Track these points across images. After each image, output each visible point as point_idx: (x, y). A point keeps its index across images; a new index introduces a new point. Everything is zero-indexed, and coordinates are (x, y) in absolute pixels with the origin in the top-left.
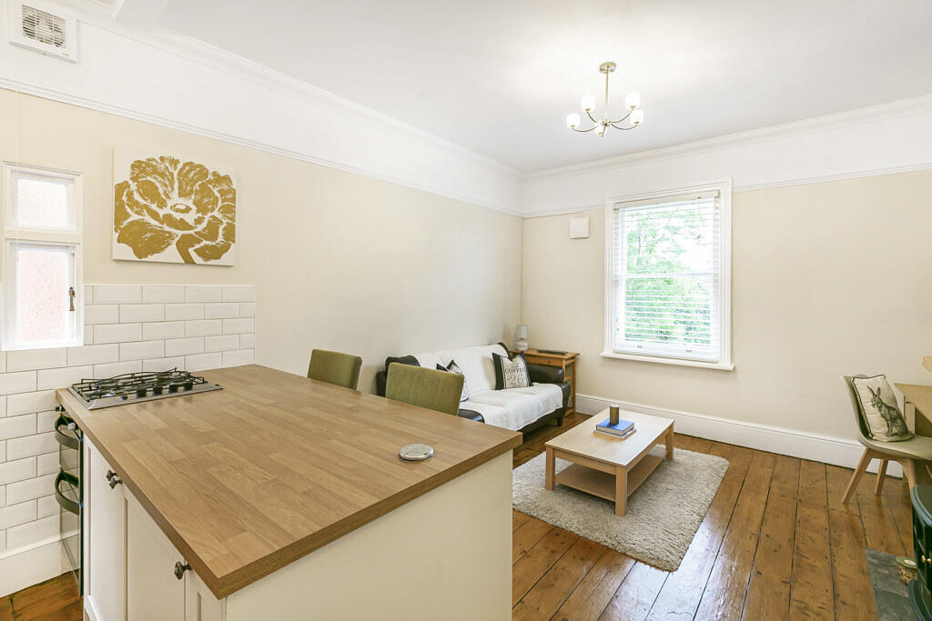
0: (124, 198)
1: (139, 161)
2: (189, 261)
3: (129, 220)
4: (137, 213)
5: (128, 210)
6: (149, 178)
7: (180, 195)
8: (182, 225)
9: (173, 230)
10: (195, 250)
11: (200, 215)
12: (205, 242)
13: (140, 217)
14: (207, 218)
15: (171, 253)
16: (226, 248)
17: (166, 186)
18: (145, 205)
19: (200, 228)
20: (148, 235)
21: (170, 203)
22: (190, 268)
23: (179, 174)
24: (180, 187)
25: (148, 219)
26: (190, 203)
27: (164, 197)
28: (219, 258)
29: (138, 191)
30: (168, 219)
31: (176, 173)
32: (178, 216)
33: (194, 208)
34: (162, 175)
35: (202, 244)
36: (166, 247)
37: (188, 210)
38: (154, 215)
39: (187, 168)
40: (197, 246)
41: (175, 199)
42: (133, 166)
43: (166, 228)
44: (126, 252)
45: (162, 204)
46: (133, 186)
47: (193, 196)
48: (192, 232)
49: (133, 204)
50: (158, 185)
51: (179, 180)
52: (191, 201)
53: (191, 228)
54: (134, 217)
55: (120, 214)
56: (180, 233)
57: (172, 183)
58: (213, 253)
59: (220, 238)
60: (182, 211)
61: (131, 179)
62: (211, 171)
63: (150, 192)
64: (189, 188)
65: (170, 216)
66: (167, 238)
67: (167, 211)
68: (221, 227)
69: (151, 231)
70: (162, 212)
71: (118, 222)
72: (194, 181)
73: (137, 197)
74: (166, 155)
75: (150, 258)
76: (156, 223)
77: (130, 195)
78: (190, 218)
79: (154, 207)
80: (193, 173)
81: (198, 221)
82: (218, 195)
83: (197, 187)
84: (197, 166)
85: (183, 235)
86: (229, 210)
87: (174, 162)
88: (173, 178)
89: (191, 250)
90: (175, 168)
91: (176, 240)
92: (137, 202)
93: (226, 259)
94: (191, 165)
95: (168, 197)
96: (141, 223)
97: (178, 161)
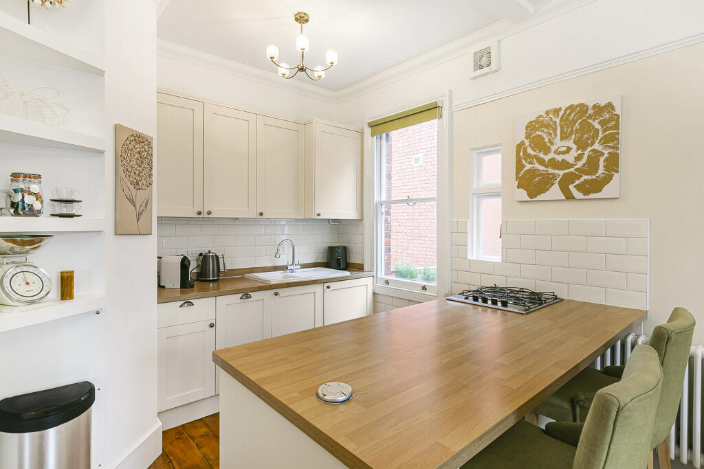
0: (521, 154)
2: (569, 197)
3: (524, 170)
4: (530, 163)
5: (524, 162)
6: (538, 133)
7: (562, 139)
8: (565, 165)
9: (556, 171)
10: (575, 187)
11: (580, 152)
12: (585, 177)
13: (532, 166)
14: (587, 153)
15: (555, 192)
16: (607, 179)
17: (550, 134)
18: (535, 156)
19: (580, 164)
20: (537, 179)
21: (553, 148)
22: (570, 204)
23: (561, 121)
24: (562, 132)
25: (537, 166)
26: (570, 143)
27: (548, 144)
28: (600, 191)
29: (530, 146)
30: (553, 164)
31: (558, 121)
32: (560, 158)
33: (574, 147)
34: (547, 126)
35: (582, 179)
36: (550, 187)
37: (569, 149)
38: (541, 162)
39: (568, 112)
40: (577, 182)
41: (559, 144)
42: (527, 127)
43: (551, 171)
44: (523, 194)
45: (547, 151)
46: (527, 143)
47: (573, 137)
48: (572, 170)
49: (527, 156)
50: (544, 136)
51: (561, 125)
52: (572, 141)
53: (572, 166)
54: (528, 167)
55: (519, 166)
56: (561, 173)
57: (555, 130)
58: (592, 188)
59: (601, 170)
60: (563, 153)
61: (526, 138)
62: (591, 105)
63: (540, 145)
64: (569, 129)
65: (553, 159)
66: (551, 179)
67: (551, 155)
68: (602, 159)
69: (540, 175)
70: (547, 158)
71: (518, 173)
72: (574, 122)
73: (530, 151)
74: (550, 108)
75: (538, 198)
76: (541, 168)
77: (525, 149)
78: (570, 158)
79: (541, 155)
80: (573, 114)
81: (578, 158)
82: (598, 126)
83: (577, 126)
84: (577, 106)
85: (564, 174)
86: (611, 139)
87: (556, 111)
88: (556, 126)
89: (571, 187)
90: (558, 116)
91: (558, 179)
92: (530, 155)
93: (608, 191)
94: (571, 108)
95: (552, 143)
96: (533, 172)
97: (560, 109)
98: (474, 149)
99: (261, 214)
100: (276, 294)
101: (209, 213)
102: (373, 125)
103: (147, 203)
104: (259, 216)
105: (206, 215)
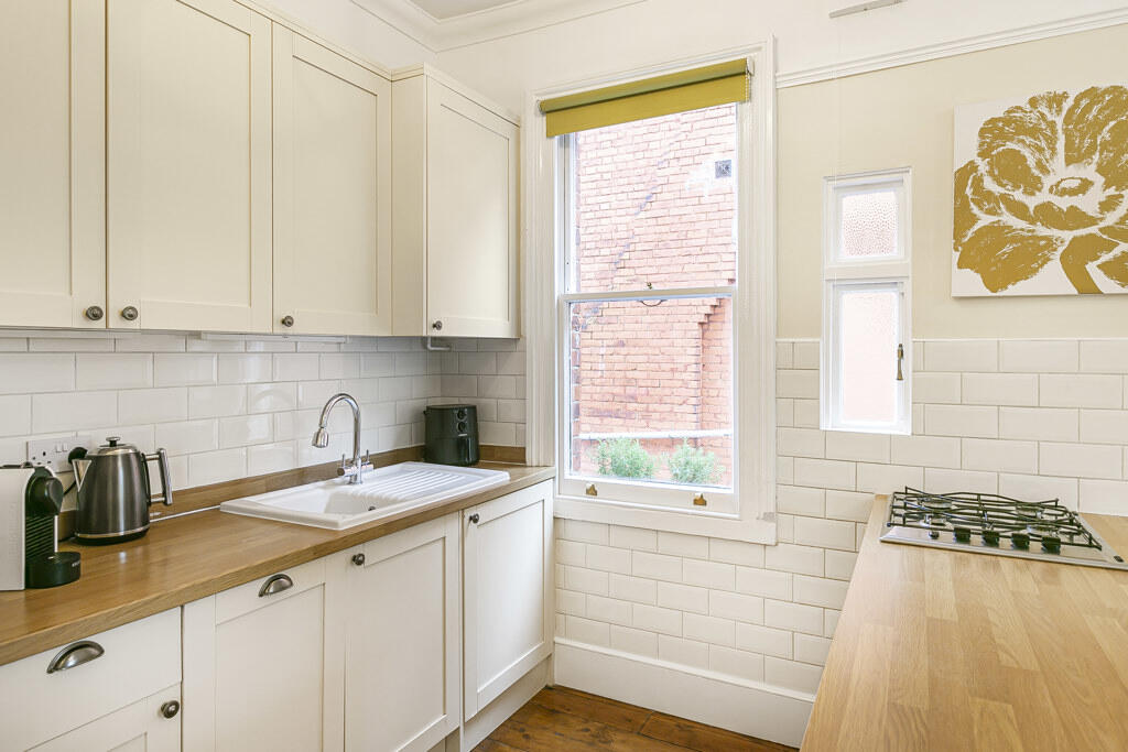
0: (969, 191)
1: (993, 121)
2: (1087, 289)
3: (976, 227)
4: (990, 212)
5: (975, 210)
6: (1010, 145)
7: (1069, 161)
8: (1076, 218)
9: (1055, 233)
10: (1098, 266)
11: (1112, 191)
12: (1124, 247)
13: (995, 218)
15: (1052, 276)
17: (1041, 150)
18: (1004, 197)
19: (1111, 219)
20: (1008, 248)
21: (1048, 181)
22: (1089, 305)
23: (1067, 120)
24: (1068, 147)
25: (1008, 219)
26: (1089, 171)
27: (1036, 172)
29: (991, 173)
30: (1047, 214)
31: (1059, 121)
32: (1064, 203)
33: (1099, 180)
34: (1034, 132)
35: (1117, 251)
36: (1041, 266)
37: (1085, 185)
38: (1019, 210)
39: (1084, 103)
40: (1105, 257)
41: (1061, 171)
42: (982, 132)
43: (1041, 230)
44: (971, 282)
45: (1033, 186)
46: (983, 166)
47: (1096, 157)
48: (1093, 230)
49: (983, 196)
50: (1026, 152)
51: (1066, 131)
52: (1094, 167)
53: (1093, 221)
54: (985, 220)
55: (962, 218)
57: (1052, 141)
60: (1073, 192)
61: (979, 155)
63: (1014, 171)
64: (1087, 142)
65: (1048, 206)
66: (1042, 249)
67: (1042, 197)
69: (1014, 240)
70: (1032, 202)
71: (958, 233)
72: (1098, 125)
73: (989, 184)
74: (1040, 91)
75: (1012, 290)
76: (1018, 224)
77: (978, 181)
78: (1089, 203)
79: (1018, 195)
80: (1095, 109)
81: (1108, 205)
83: (1105, 134)
84: (1106, 91)
85: (1075, 239)
87: (1056, 100)
88: (1054, 131)
89: (1092, 268)
90: (1059, 111)
91: (1061, 250)
92: (990, 193)
94: (1092, 94)
95: (1045, 170)
96: (998, 232)
97: (1065, 96)
98: (829, 179)
100: (358, 560)
101: (129, 314)
102: (550, 110)
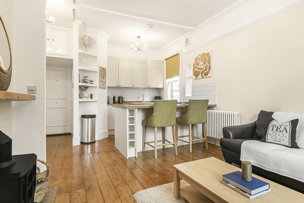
0: (194, 66)
2: (203, 77)
8: (201, 69)
9: (200, 71)
12: (205, 72)
14: (205, 65)
15: (200, 76)
16: (209, 72)
18: (197, 67)
20: (197, 73)
22: (203, 79)
23: (201, 57)
24: (201, 60)
26: (203, 63)
28: (207, 75)
32: (201, 67)
34: (198, 59)
40: (204, 73)
41: (201, 63)
42: (195, 59)
44: (195, 77)
45: (199, 65)
47: (203, 61)
48: (203, 70)
50: (198, 61)
54: (195, 70)
55: (194, 70)
56: (201, 71)
58: (206, 74)
59: (208, 70)
60: (201, 66)
61: (195, 62)
62: (206, 53)
63: (197, 64)
66: (199, 73)
67: (200, 66)
68: (208, 67)
70: (199, 67)
71: (194, 72)
73: (196, 66)
74: (199, 54)
75: (197, 78)
76: (198, 70)
80: (203, 56)
81: (204, 67)
82: (207, 59)
83: (204, 59)
84: (204, 54)
86: (209, 62)
89: (203, 74)
91: (201, 73)
93: (209, 75)
94: (202, 54)
95: (199, 63)
96: (196, 71)
97: (200, 54)
98: (187, 66)
99: (133, 86)
101: (120, 86)
102: (166, 60)
103: (105, 82)
104: (133, 87)
105: (119, 86)
